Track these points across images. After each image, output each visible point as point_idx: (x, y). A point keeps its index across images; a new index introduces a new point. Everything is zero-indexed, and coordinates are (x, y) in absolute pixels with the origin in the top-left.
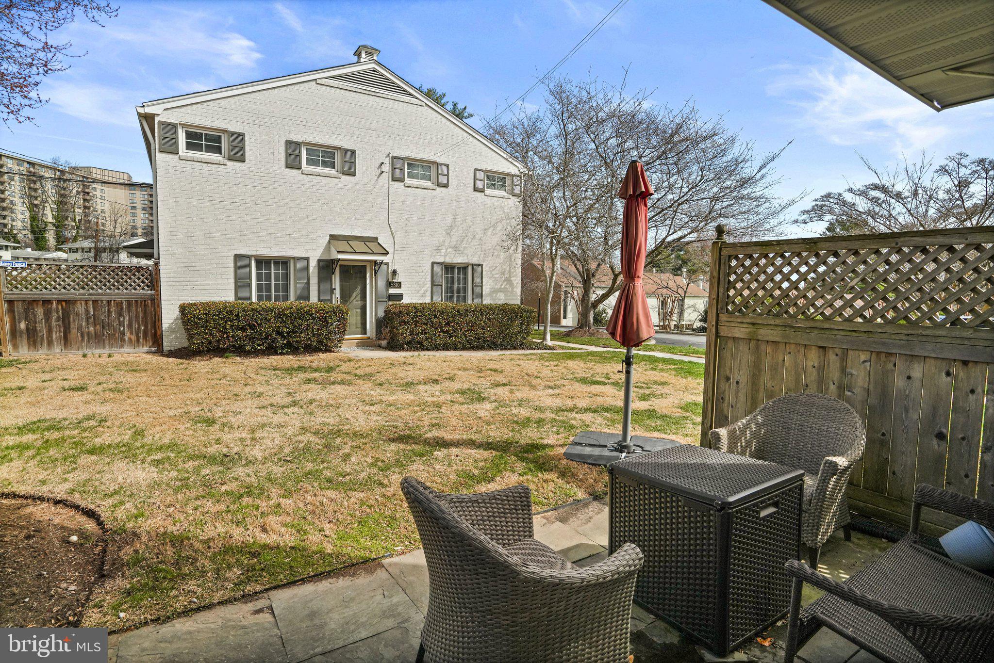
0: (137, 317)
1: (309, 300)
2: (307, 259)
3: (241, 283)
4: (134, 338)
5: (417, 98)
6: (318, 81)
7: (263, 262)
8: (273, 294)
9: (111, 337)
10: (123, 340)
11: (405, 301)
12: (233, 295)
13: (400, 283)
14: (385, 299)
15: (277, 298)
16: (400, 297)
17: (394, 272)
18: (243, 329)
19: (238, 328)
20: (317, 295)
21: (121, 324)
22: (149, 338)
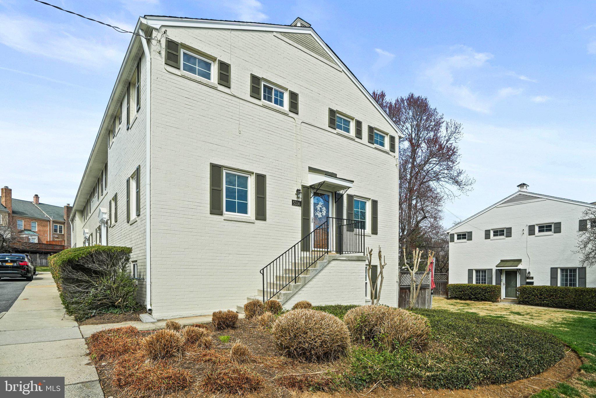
0: (443, 288)
1: (492, 284)
2: (492, 270)
3: (470, 278)
4: (442, 293)
5: (542, 198)
6: (497, 207)
7: (478, 271)
8: (481, 281)
9: (438, 292)
10: (440, 294)
11: (535, 285)
12: (467, 282)
13: (533, 277)
14: (525, 284)
15: (482, 283)
16: (532, 283)
17: (529, 273)
18: (461, 292)
19: (460, 291)
20: (495, 282)
21: (440, 289)
22: (446, 293)
